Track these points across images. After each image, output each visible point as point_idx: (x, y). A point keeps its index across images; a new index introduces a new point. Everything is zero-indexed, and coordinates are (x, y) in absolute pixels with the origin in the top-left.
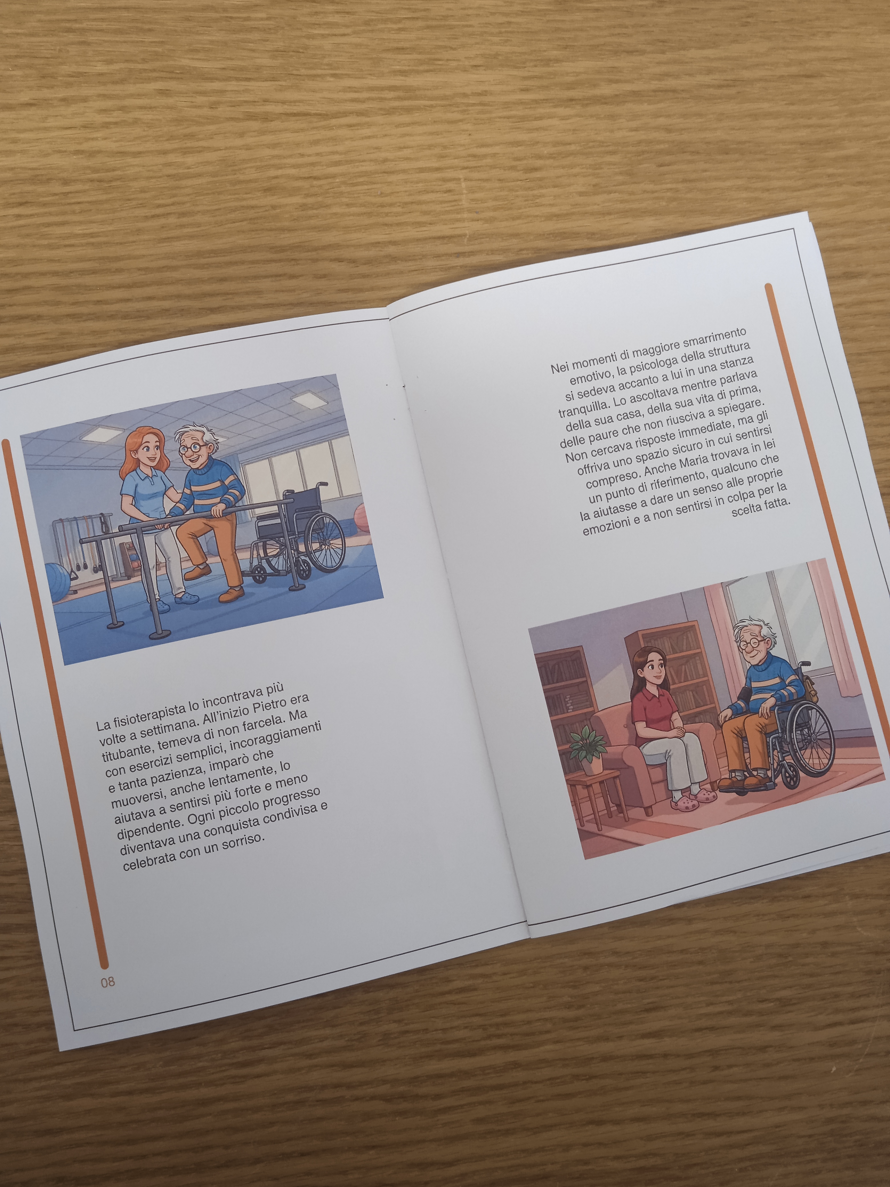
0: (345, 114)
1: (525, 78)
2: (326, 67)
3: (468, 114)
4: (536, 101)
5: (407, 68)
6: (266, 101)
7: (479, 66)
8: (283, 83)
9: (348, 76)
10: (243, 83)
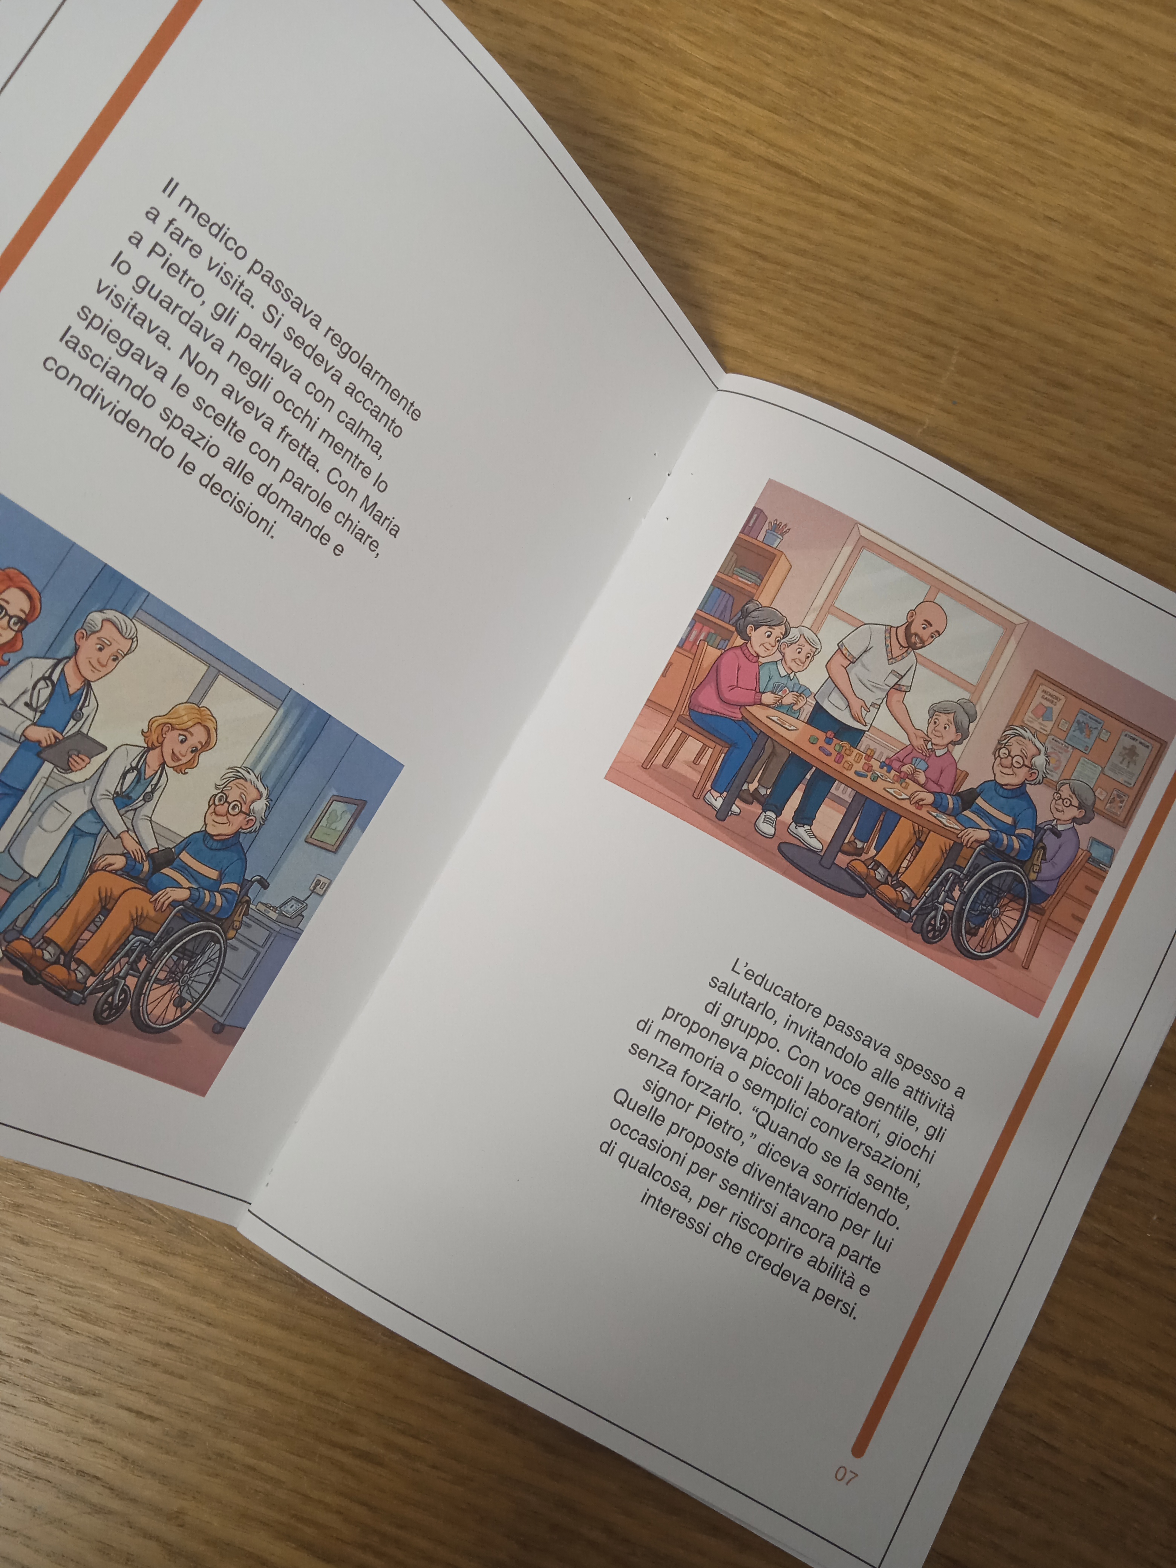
0: (843, 196)
1: (1111, 265)
2: (850, 127)
3: (1008, 273)
4: (1109, 301)
5: (956, 178)
6: (749, 132)
7: (1055, 221)
8: (784, 121)
9: (872, 151)
10: (733, 97)
